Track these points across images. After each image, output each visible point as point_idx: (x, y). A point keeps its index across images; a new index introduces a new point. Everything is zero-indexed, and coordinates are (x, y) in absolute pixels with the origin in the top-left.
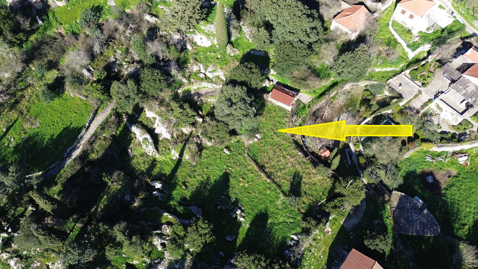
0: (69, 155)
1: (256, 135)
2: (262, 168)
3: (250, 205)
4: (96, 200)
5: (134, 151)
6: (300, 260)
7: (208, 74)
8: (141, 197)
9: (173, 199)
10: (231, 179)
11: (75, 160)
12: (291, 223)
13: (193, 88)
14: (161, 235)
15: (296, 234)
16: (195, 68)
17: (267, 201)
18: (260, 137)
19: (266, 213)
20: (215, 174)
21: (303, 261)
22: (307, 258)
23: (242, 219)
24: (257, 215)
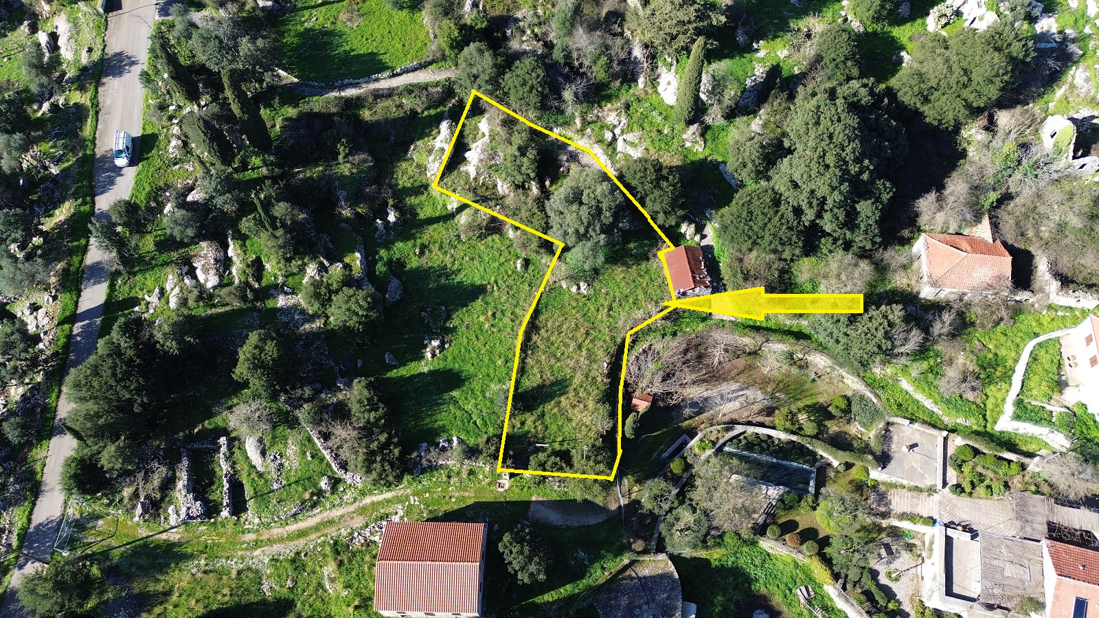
0: (343, 87)
1: (582, 284)
2: (533, 327)
3: (460, 351)
4: (308, 162)
5: (417, 153)
6: (423, 471)
7: (620, 145)
8: (360, 210)
9: (388, 249)
10: (479, 300)
11: (342, 98)
12: (475, 423)
13: (578, 143)
14: (322, 269)
15: (461, 441)
16: (611, 118)
17: (484, 370)
18: (585, 292)
19: (464, 381)
20: (472, 274)
21: (425, 475)
22: (434, 479)
23: (429, 355)
24: (450, 371)
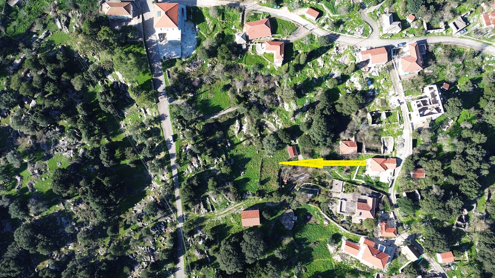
0: (213, 116)
1: (271, 156)
2: (262, 167)
3: (248, 174)
4: (210, 136)
5: (231, 128)
6: (245, 199)
7: (277, 123)
8: (222, 144)
9: (230, 152)
10: (250, 161)
11: (213, 119)
12: (253, 189)
13: (267, 122)
14: (218, 160)
15: (251, 193)
16: (274, 116)
17: (253, 177)
19: (250, 180)
20: (248, 156)
23: (242, 175)
24: (247, 178)
